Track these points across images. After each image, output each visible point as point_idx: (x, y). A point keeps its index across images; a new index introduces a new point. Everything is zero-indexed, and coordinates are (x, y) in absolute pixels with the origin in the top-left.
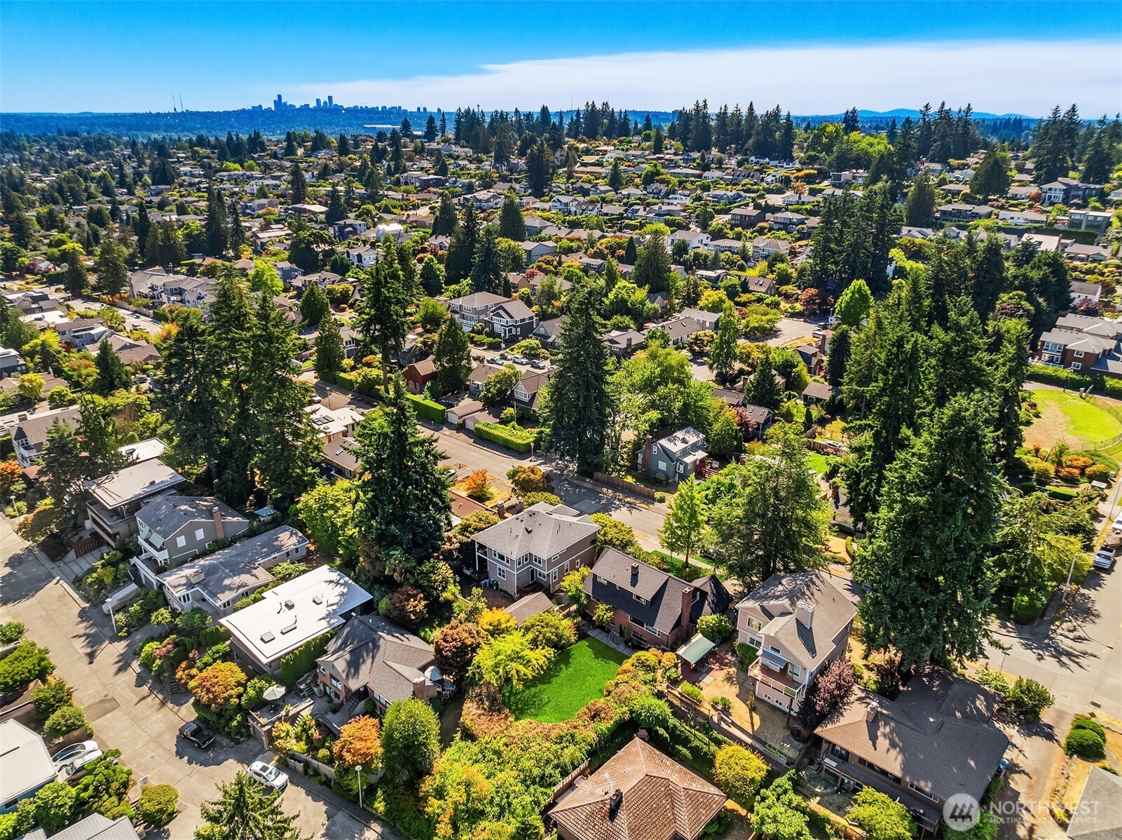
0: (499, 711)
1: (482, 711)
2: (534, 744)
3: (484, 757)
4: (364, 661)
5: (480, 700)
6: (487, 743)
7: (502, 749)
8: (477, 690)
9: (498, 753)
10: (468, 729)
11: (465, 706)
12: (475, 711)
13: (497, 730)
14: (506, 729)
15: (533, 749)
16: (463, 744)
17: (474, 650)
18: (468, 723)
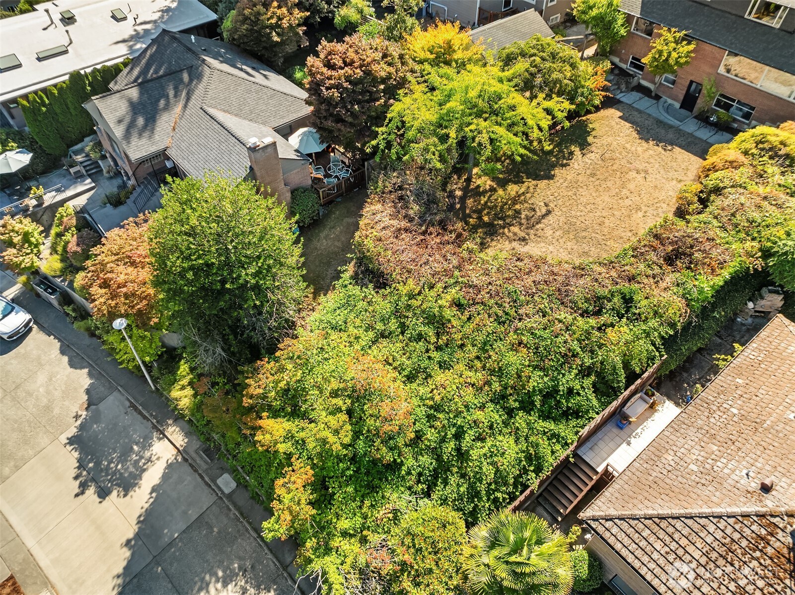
0: (443, 225)
1: (404, 224)
2: (528, 309)
3: (403, 328)
4: (167, 107)
5: (401, 198)
6: (411, 296)
7: (448, 313)
8: (395, 178)
9: (438, 323)
10: (370, 260)
11: (368, 209)
12: (387, 221)
13: (438, 267)
14: (459, 268)
15: (528, 323)
16: (356, 290)
17: (392, 93)
18: (369, 243)
